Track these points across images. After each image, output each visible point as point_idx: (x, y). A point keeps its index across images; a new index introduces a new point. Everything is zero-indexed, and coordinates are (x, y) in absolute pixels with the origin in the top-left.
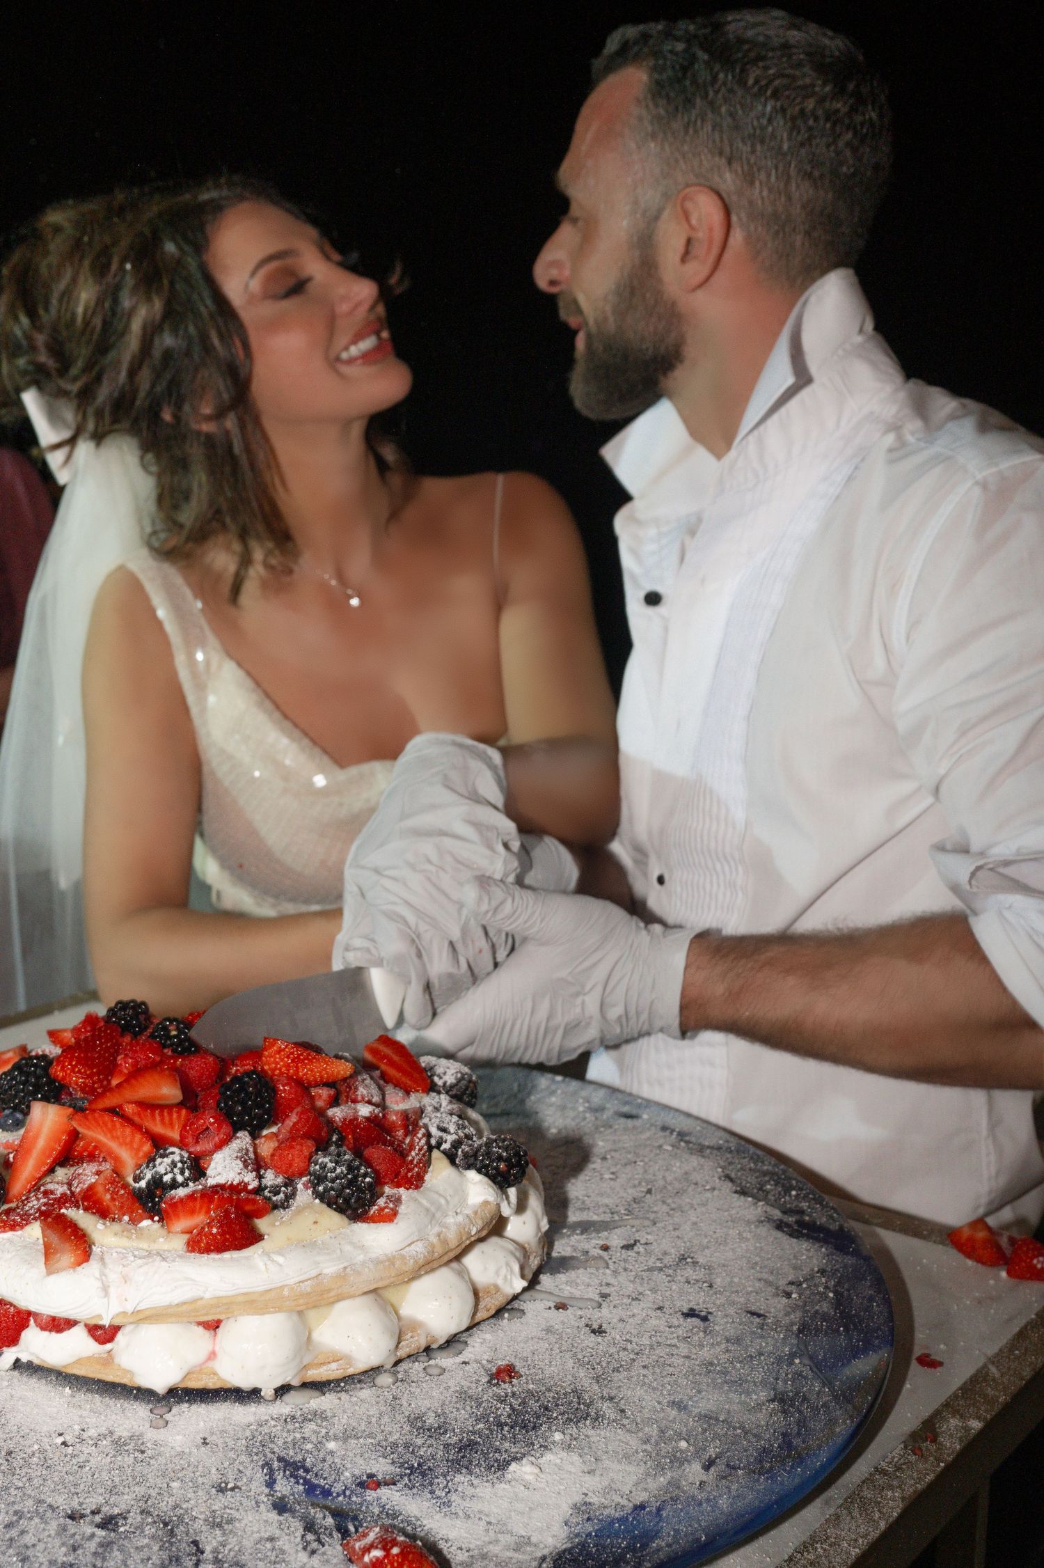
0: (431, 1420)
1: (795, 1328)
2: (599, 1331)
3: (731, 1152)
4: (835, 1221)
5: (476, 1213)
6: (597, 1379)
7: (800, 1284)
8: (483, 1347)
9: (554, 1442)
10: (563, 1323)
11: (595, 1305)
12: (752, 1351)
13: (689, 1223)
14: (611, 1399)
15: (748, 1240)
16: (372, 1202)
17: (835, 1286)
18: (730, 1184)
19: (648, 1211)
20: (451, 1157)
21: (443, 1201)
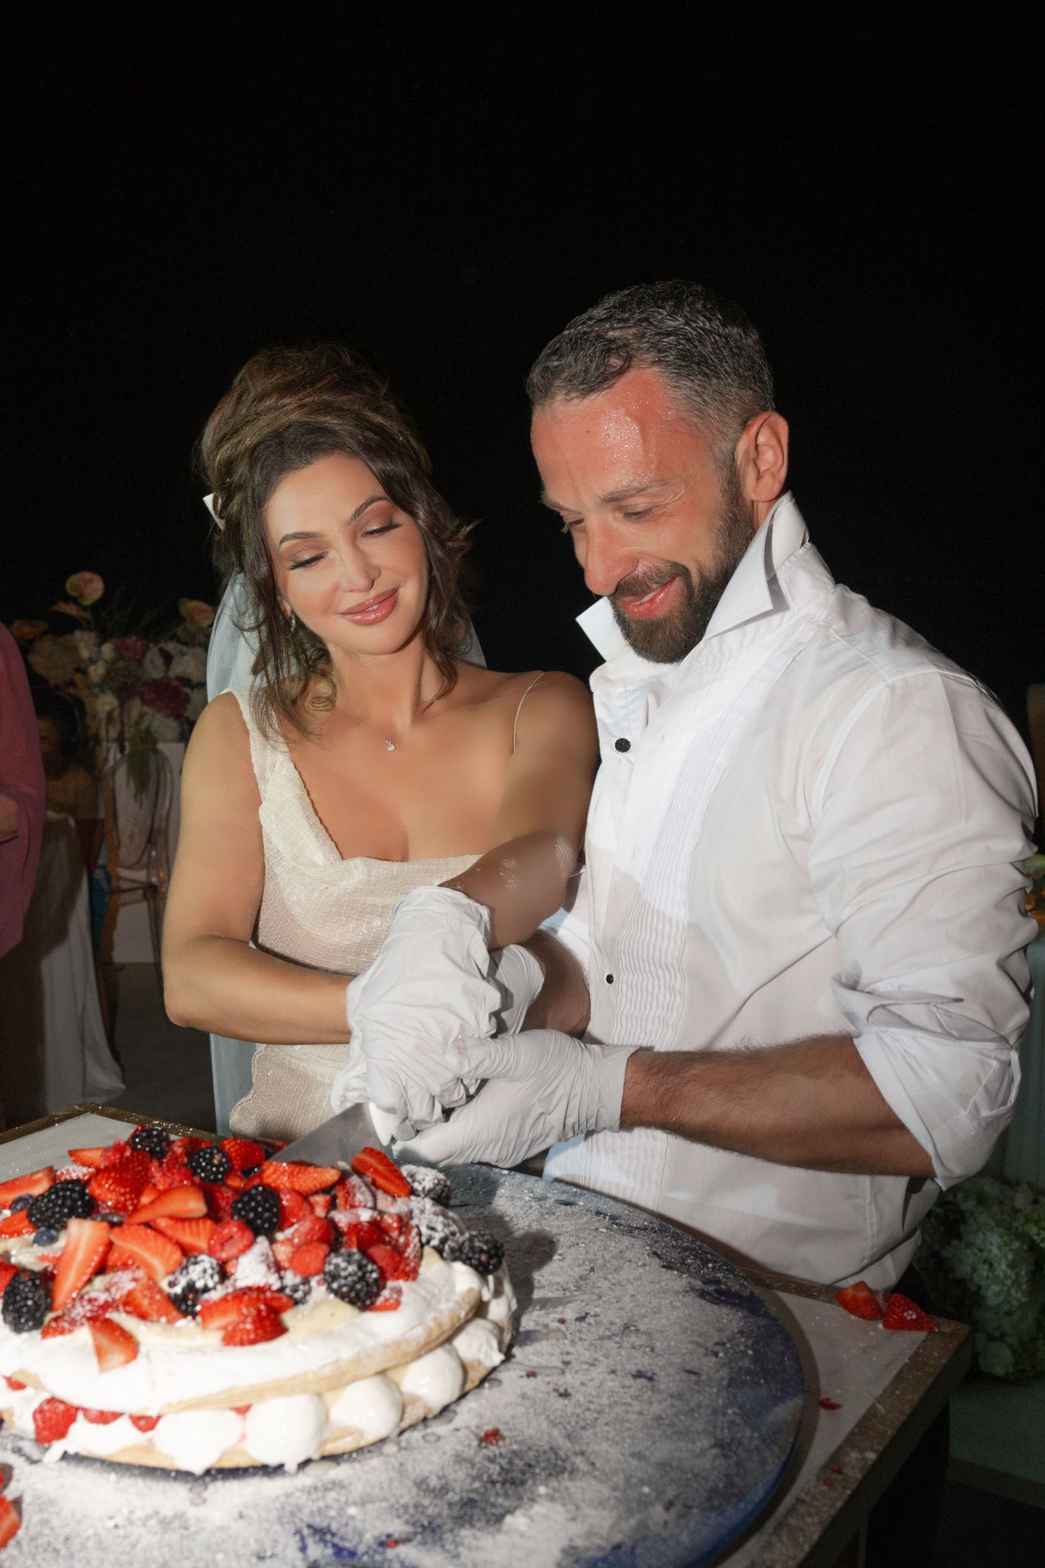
0: (434, 1482)
1: (725, 1383)
2: (565, 1395)
3: (655, 1232)
4: (746, 1288)
5: (463, 1299)
6: (569, 1437)
7: (724, 1344)
8: (470, 1414)
9: (540, 1496)
10: (535, 1389)
11: (559, 1371)
12: (693, 1404)
13: (628, 1296)
14: (582, 1453)
15: (678, 1308)
16: (378, 1295)
17: (752, 1345)
18: (658, 1260)
19: (593, 1287)
20: (439, 1250)
21: (436, 1290)
